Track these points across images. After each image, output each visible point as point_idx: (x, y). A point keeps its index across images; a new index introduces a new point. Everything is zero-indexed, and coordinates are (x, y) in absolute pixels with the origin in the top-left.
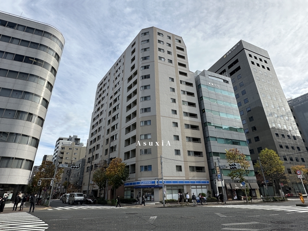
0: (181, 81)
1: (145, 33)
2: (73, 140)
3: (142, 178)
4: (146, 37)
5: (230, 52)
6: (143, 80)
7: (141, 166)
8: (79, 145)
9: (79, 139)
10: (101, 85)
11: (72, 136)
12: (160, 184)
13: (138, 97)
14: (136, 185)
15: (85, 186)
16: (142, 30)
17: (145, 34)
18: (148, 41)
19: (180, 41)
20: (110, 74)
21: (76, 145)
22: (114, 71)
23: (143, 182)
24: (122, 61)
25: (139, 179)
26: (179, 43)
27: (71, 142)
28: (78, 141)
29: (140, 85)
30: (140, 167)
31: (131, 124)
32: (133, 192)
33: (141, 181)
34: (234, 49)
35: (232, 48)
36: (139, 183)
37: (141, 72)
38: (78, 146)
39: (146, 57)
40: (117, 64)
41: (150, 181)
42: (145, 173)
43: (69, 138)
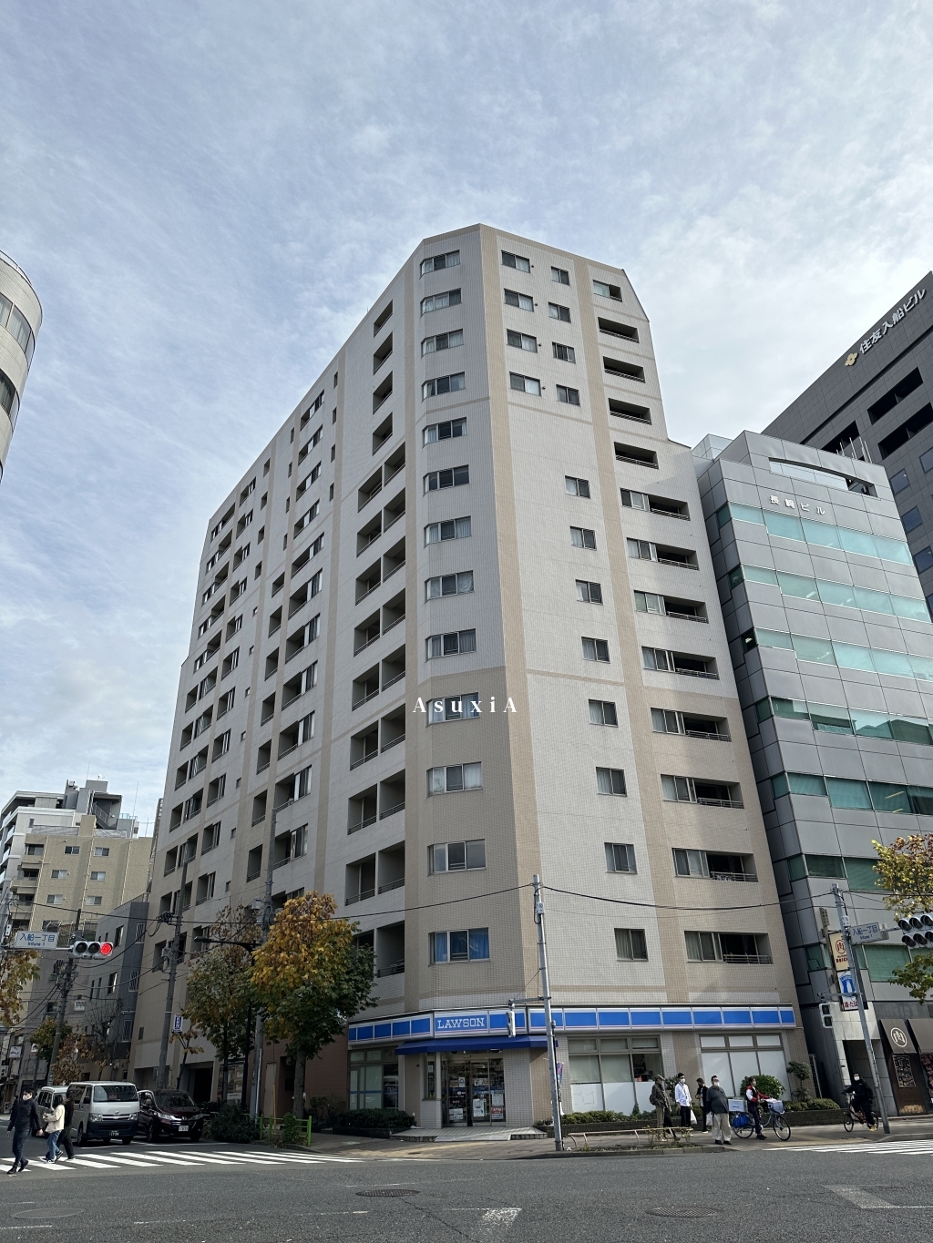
0: (625, 493)
1: (437, 256)
2: (85, 802)
3: (440, 1001)
4: (446, 280)
5: (876, 336)
6: (435, 493)
7: (432, 935)
8: (114, 828)
9: (116, 800)
10: (224, 521)
11: (80, 785)
12: (532, 1030)
13: (412, 577)
14: (411, 1036)
15: (145, 1046)
16: (426, 242)
17: (439, 262)
18: (455, 295)
19: (615, 293)
20: (267, 465)
21: (99, 832)
22: (290, 453)
23: (444, 1020)
24: (329, 402)
25: (424, 1004)
26: (611, 303)
28: (113, 809)
29: (422, 521)
30: (427, 938)
31: (378, 718)
32: (396, 1073)
33: (437, 1015)
34: (896, 318)
35: (887, 317)
36: (423, 1025)
37: (426, 457)
38: (108, 833)
39: (447, 378)
40: (306, 418)
41: (484, 1012)
42: (454, 972)
43: (66, 797)
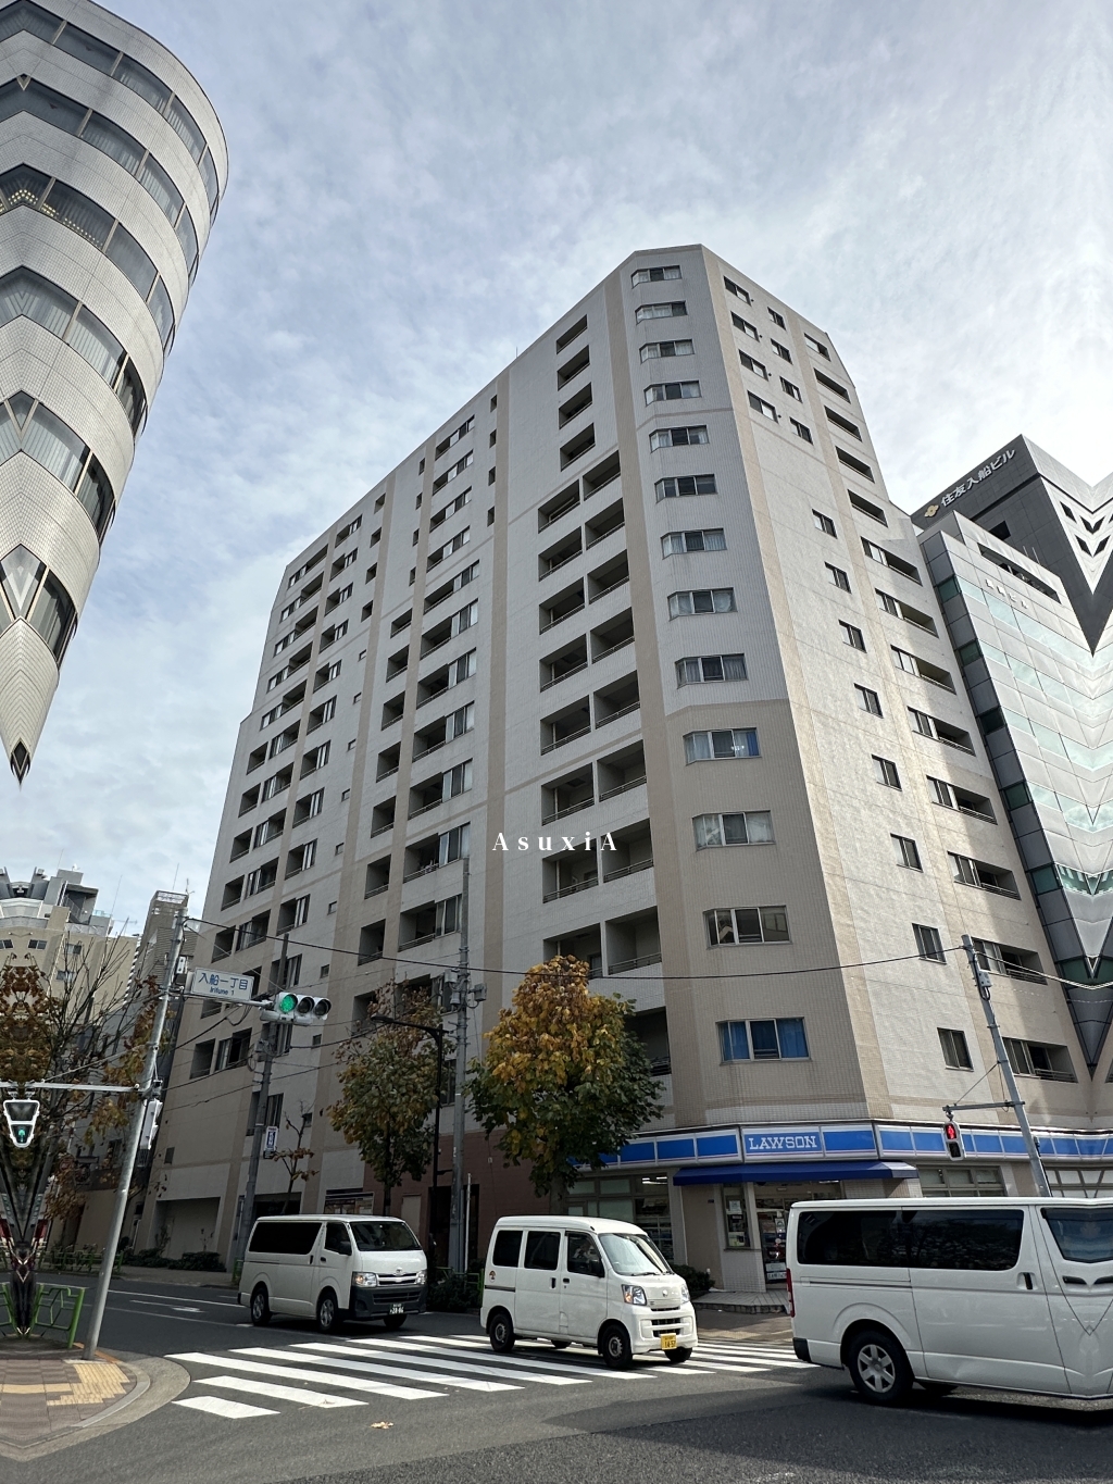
0: (866, 542)
1: (655, 267)
2: (55, 894)
3: (746, 1113)
4: (666, 291)
6: (673, 500)
7: (722, 1026)
8: (87, 923)
9: (90, 895)
10: (309, 566)
11: (50, 874)
12: (885, 1153)
14: (697, 1160)
16: (637, 254)
17: (656, 274)
18: (679, 307)
19: (823, 351)
20: (380, 502)
21: (75, 928)
22: (421, 484)
23: (758, 1139)
24: (486, 423)
25: (712, 1117)
26: (821, 358)
27: (42, 908)
28: (86, 903)
29: (653, 533)
30: (714, 1029)
31: (594, 760)
33: (745, 1131)
36: (728, 1145)
37: (651, 463)
38: (82, 929)
39: (677, 384)
40: (444, 447)
41: (814, 1129)
42: (757, 1074)
43: (32, 886)
